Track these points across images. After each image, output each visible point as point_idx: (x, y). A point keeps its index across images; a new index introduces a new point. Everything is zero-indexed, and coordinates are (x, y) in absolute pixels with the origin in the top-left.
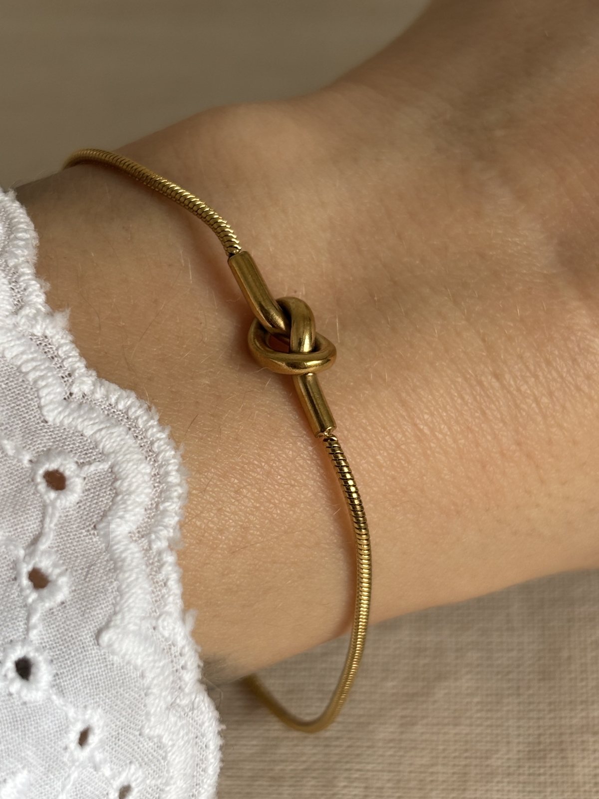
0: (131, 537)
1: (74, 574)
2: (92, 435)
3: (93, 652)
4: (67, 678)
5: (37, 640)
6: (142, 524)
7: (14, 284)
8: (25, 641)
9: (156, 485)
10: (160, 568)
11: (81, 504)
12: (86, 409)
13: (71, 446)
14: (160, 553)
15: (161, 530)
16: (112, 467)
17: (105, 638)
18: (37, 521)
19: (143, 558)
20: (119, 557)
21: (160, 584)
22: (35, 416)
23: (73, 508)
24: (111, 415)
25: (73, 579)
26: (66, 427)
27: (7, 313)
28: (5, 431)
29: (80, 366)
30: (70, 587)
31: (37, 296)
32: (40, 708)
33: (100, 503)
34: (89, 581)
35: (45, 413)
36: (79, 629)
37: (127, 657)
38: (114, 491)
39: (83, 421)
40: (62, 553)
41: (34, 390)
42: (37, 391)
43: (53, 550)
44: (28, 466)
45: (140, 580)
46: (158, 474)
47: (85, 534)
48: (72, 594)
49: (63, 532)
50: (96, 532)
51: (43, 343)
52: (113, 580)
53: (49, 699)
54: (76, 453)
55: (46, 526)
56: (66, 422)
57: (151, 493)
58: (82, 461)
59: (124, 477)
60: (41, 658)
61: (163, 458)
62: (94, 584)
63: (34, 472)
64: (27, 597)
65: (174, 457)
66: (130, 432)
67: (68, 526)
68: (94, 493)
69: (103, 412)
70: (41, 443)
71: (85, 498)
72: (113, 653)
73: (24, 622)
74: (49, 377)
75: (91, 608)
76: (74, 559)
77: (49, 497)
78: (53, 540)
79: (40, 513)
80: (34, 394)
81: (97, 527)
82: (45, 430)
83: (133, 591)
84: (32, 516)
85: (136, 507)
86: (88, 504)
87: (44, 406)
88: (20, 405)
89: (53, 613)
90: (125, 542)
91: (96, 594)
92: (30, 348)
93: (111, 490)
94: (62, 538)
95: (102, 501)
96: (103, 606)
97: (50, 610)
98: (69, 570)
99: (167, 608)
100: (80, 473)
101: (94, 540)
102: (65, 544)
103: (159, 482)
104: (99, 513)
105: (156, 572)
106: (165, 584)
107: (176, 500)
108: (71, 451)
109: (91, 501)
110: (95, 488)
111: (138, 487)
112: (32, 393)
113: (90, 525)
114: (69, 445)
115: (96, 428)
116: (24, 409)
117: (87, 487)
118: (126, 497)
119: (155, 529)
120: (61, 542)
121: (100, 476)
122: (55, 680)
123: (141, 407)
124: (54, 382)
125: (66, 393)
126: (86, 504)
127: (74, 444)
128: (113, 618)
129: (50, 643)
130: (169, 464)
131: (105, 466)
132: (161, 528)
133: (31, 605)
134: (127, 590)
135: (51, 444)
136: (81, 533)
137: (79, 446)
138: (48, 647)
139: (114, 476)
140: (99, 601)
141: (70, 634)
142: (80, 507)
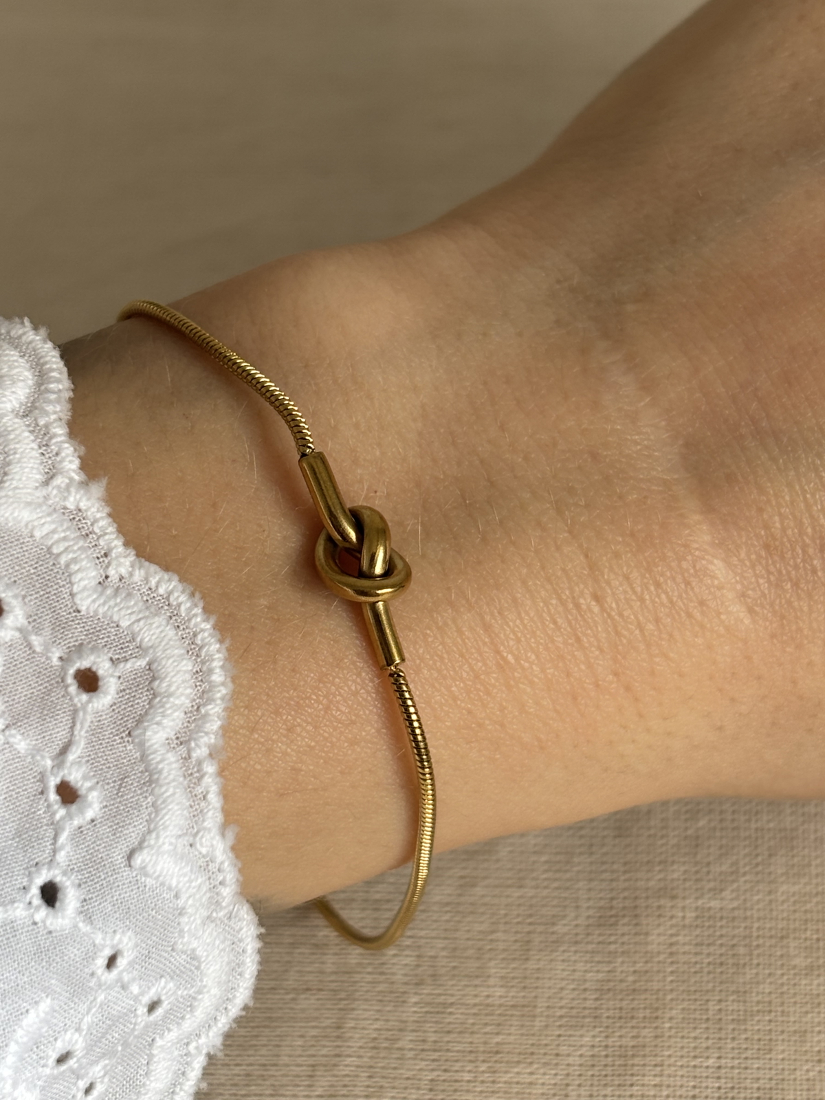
0: (169, 743)
1: (106, 787)
2: (129, 626)
3: (125, 874)
4: (96, 904)
5: (65, 861)
6: (180, 728)
7: (44, 448)
8: (51, 862)
9: (198, 684)
10: (200, 779)
11: (114, 707)
12: (124, 595)
13: (106, 640)
14: (199, 763)
15: (202, 737)
16: (149, 664)
17: (138, 860)
18: (66, 727)
19: (181, 768)
20: (156, 768)
21: (198, 797)
22: (67, 605)
23: (106, 712)
24: (150, 601)
25: (104, 793)
26: (100, 616)
27: (37, 485)
28: (33, 624)
29: (117, 545)
30: (101, 802)
31: (71, 462)
32: (67, 938)
33: (136, 706)
34: (122, 796)
35: (78, 602)
36: (110, 850)
37: (161, 879)
38: (152, 692)
39: (120, 610)
40: (93, 764)
41: (66, 574)
42: (70, 576)
43: (84, 760)
44: (57, 663)
45: (177, 795)
46: (201, 671)
47: (118, 741)
48: (103, 811)
49: (94, 740)
50: (130, 739)
51: (76, 517)
52: (148, 795)
53: (75, 926)
54: (110, 648)
55: (76, 733)
56: (101, 611)
57: (191, 693)
58: (117, 656)
59: (163, 676)
60: (68, 883)
61: (208, 651)
62: (127, 799)
63: (64, 670)
64: (54, 814)
65: (218, 651)
66: (172, 621)
67: (100, 732)
68: (130, 693)
69: (142, 597)
70: (72, 637)
71: (120, 700)
72: (146, 875)
73: (51, 842)
74: (82, 560)
75: (123, 826)
76: (106, 770)
77: (80, 701)
78: (83, 749)
79: (70, 718)
80: (65, 580)
81: (132, 733)
82: (77, 622)
83: (170, 807)
84: (61, 722)
85: (175, 711)
86: (123, 707)
87: (76, 594)
88: (50, 592)
89: (82, 832)
90: (163, 751)
91: (128, 811)
92: (62, 525)
93: (148, 690)
94: (94, 746)
95: (138, 703)
96: (136, 823)
97: (79, 828)
98: (101, 783)
99: (206, 824)
100: (114, 671)
101: (128, 748)
102: (96, 753)
103: (202, 680)
104: (134, 717)
105: (195, 784)
106: (204, 797)
107: (219, 702)
108: (106, 645)
109: (126, 703)
110: (131, 688)
111: (178, 688)
112: (63, 579)
113: (124, 731)
114: (103, 638)
115: (134, 618)
116: (54, 597)
117: (122, 688)
118: (164, 700)
119: (195, 736)
120: (92, 751)
121: (136, 674)
122: (83, 906)
123: (183, 592)
124: (89, 565)
125: (101, 576)
126: (120, 706)
127: (109, 637)
128: (147, 838)
129: (79, 865)
130: (213, 660)
131: (142, 663)
132: (202, 734)
133: (58, 822)
134: (163, 806)
135: (83, 637)
136: (115, 740)
137: (114, 639)
138: (76, 869)
139: (152, 674)
140: (132, 819)
141: (100, 856)
142: (113, 710)
